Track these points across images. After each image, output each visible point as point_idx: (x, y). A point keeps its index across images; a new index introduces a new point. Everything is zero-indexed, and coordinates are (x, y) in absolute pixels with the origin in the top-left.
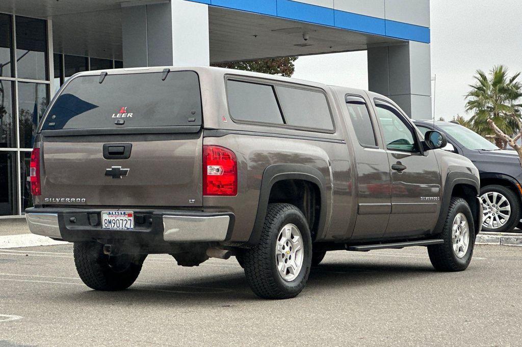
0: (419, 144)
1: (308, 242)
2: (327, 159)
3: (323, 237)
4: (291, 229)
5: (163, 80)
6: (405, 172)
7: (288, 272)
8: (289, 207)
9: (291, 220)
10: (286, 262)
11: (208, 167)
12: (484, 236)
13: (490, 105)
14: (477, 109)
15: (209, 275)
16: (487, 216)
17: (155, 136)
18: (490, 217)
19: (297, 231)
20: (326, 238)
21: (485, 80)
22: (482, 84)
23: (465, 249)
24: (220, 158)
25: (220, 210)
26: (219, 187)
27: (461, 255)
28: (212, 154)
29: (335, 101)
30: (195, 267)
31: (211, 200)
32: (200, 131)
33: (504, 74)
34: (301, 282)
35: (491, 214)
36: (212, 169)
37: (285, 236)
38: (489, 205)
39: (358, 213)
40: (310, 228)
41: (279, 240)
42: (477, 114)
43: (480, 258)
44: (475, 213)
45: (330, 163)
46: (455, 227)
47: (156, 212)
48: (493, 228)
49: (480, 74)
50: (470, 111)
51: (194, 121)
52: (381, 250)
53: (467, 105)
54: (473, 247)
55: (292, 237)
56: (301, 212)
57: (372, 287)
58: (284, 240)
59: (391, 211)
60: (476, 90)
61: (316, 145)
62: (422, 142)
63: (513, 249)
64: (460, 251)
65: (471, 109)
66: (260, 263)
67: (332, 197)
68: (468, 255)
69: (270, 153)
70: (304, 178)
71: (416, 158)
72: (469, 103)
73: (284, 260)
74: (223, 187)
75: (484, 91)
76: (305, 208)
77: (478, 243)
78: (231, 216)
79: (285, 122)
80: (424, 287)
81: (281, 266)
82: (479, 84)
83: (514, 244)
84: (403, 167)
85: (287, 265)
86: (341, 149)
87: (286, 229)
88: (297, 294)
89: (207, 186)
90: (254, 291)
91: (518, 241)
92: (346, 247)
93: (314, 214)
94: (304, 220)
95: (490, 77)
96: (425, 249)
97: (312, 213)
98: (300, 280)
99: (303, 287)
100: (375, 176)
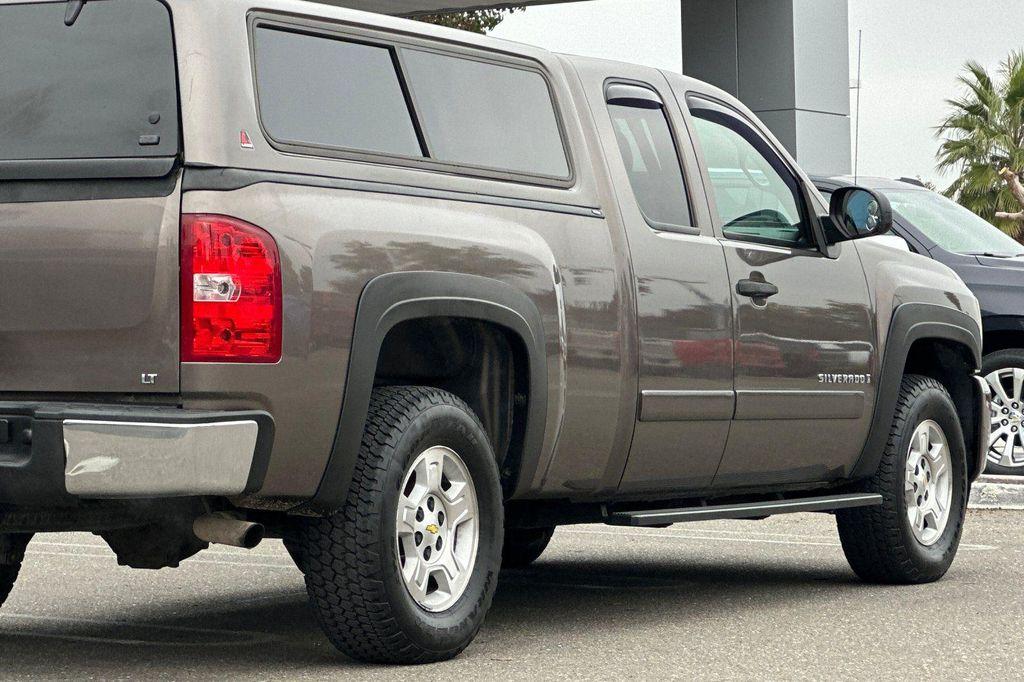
0: (815, 224)
1: (491, 501)
2: (550, 261)
3: (536, 484)
4: (441, 461)
5: (69, 24)
6: (773, 304)
7: (433, 585)
8: (436, 398)
9: (442, 433)
10: (427, 557)
11: (197, 277)
12: (990, 485)
13: (999, 153)
14: (968, 162)
15: (222, 592)
16: (999, 432)
17: (43, 187)
18: (1004, 437)
19: (462, 468)
20: (547, 488)
21: (987, 88)
22: (980, 97)
23: (942, 520)
24: (230, 251)
25: (229, 403)
26: (227, 335)
27: (930, 537)
28: (208, 243)
29: (575, 96)
30: (166, 569)
31: (206, 374)
32: (176, 171)
34: (472, 616)
35: (1010, 426)
36: (209, 285)
37: (424, 482)
38: (1002, 404)
39: (639, 417)
40: (498, 460)
41: (407, 493)
42: (968, 175)
43: (981, 547)
44: (969, 422)
45: (556, 275)
46: (914, 459)
47: (46, 409)
48: (1012, 465)
49: (973, 71)
50: (949, 167)
51: (157, 144)
52: (712, 522)
53: (942, 151)
54: (961, 517)
55: (446, 485)
56: (470, 410)
57: (678, 629)
58: (420, 493)
59: (733, 412)
60: (964, 112)
61: (518, 221)
62: (823, 218)
64: (926, 525)
65: (951, 161)
66: (350, 558)
67: (563, 373)
68: (949, 538)
69: (393, 244)
70: (481, 315)
71: (806, 264)
72: (946, 146)
73: (420, 550)
74: (238, 336)
75: (985, 115)
76: (485, 403)
77: (975, 506)
78: (262, 421)
79: (426, 153)
80: (825, 628)
81: (413, 570)
82: (972, 98)
84: (770, 290)
85: (430, 566)
86: (592, 234)
87: (428, 462)
88: (460, 650)
89: (193, 333)
90: (334, 641)
92: (604, 513)
93: (510, 421)
94: (481, 434)
95: (1000, 82)
96: (830, 522)
97: (503, 417)
98: (468, 608)
99: (478, 629)
100: (701, 316)
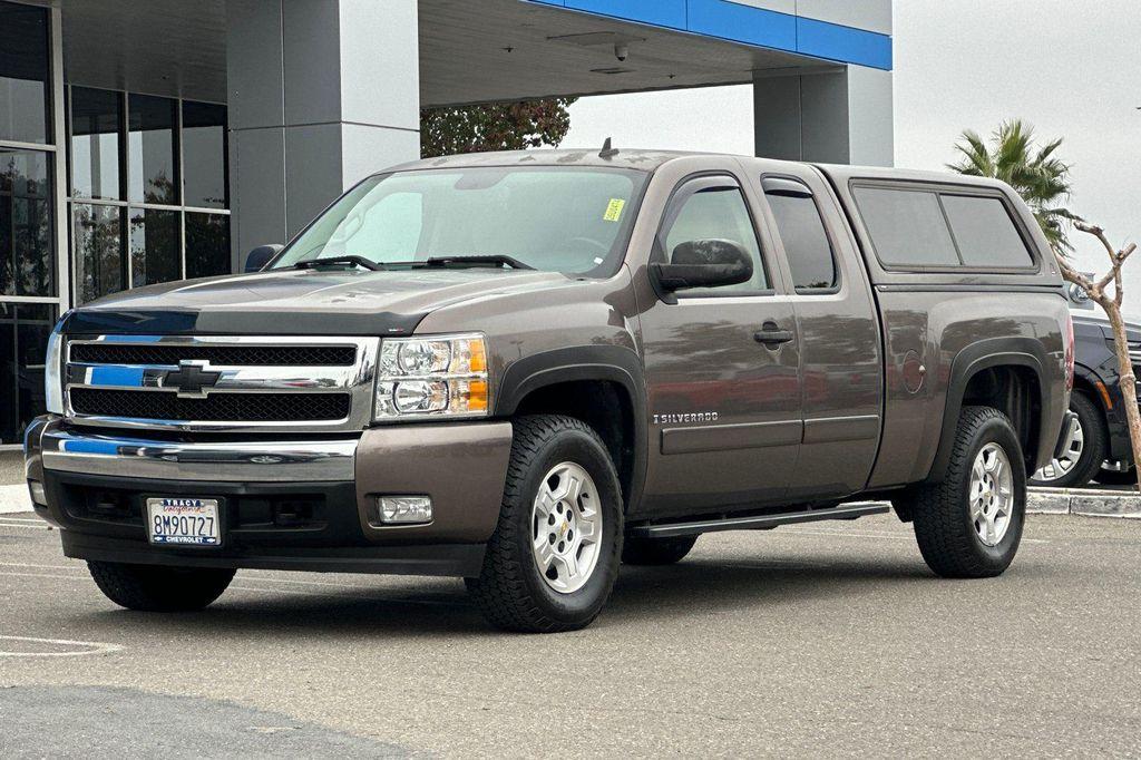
12: (1039, 495)
21: (981, 154)
22: (975, 162)
33: (1023, 141)
43: (1038, 541)
48: (1044, 479)
49: (970, 140)
63: (1098, 522)
77: (1031, 511)
82: (968, 163)
83: (1101, 512)
91: (1110, 506)
95: (993, 149)
